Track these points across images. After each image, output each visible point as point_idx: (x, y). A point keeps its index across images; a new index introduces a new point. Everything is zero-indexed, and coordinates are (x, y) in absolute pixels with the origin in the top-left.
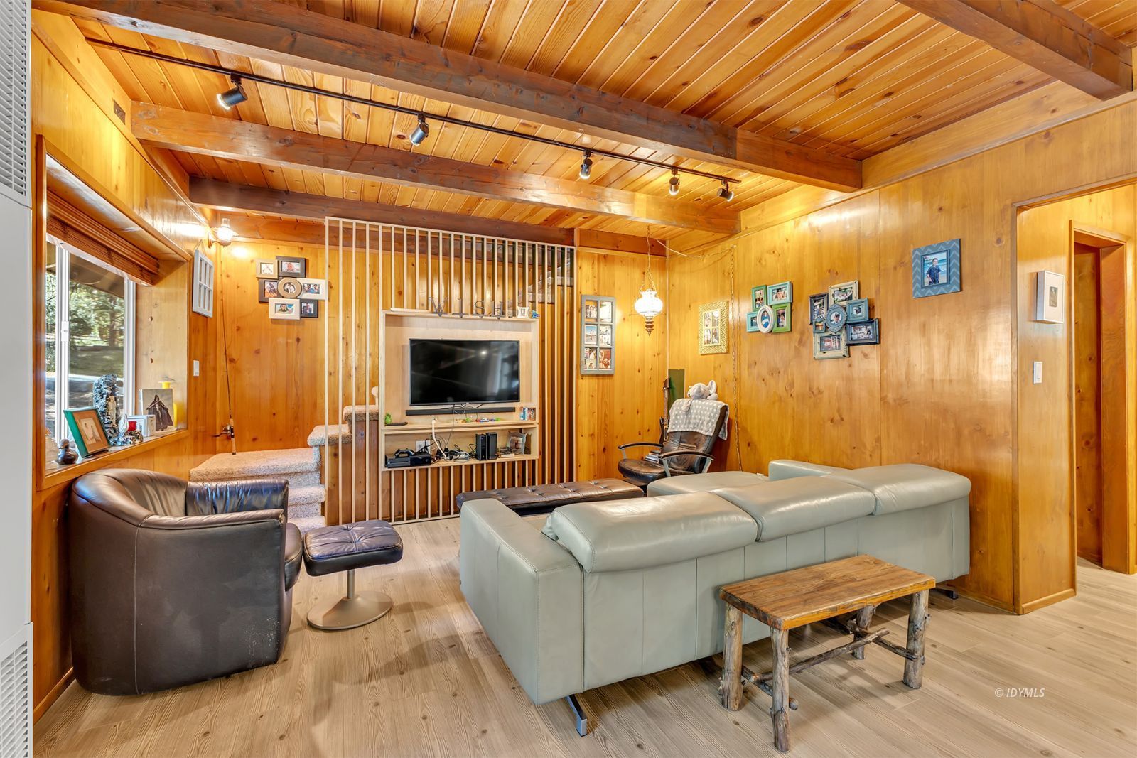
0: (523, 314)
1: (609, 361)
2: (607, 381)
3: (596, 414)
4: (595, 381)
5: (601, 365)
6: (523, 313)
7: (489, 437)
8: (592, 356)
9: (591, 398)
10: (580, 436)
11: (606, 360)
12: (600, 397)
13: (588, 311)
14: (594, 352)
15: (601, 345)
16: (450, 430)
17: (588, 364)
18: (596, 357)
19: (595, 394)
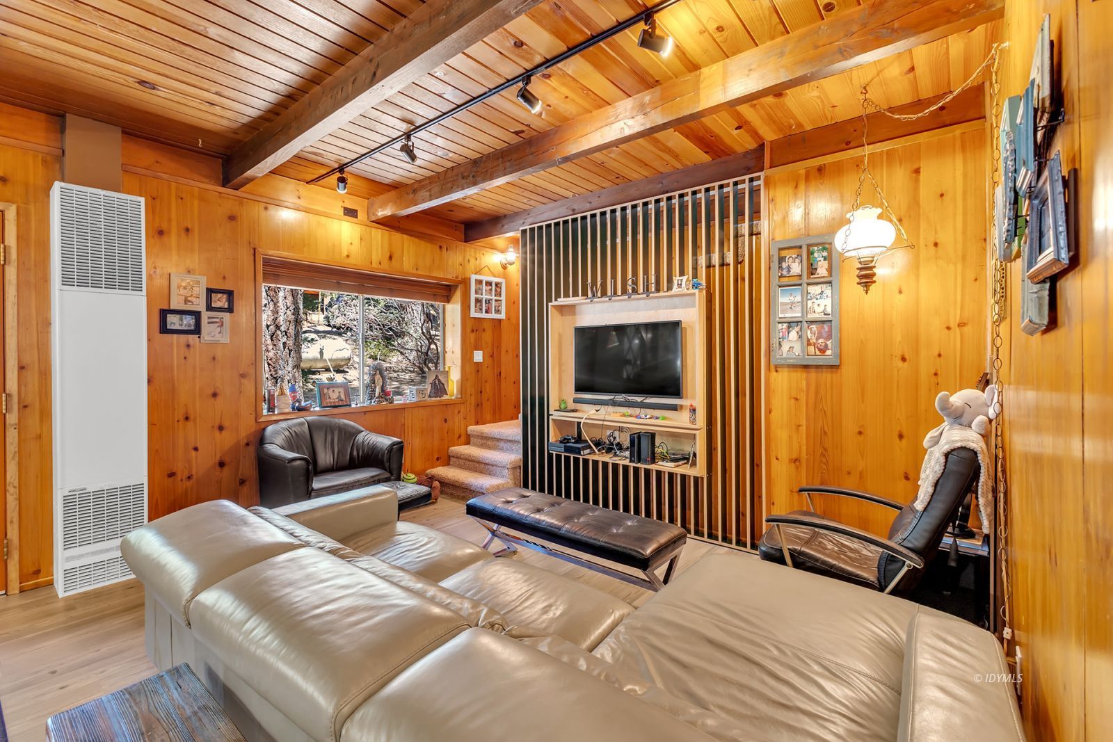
0: (680, 285)
1: (829, 343)
2: (826, 376)
3: (804, 428)
4: (800, 376)
5: (811, 349)
6: (682, 283)
7: (639, 437)
8: (793, 335)
9: (793, 401)
10: (774, 461)
11: (821, 341)
12: (812, 401)
13: (784, 265)
14: (797, 329)
15: (811, 316)
16: (601, 423)
17: (785, 347)
18: (800, 337)
19: (803, 398)
